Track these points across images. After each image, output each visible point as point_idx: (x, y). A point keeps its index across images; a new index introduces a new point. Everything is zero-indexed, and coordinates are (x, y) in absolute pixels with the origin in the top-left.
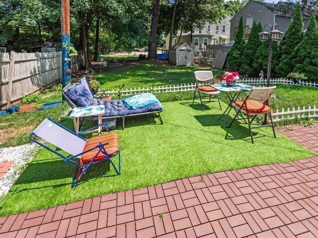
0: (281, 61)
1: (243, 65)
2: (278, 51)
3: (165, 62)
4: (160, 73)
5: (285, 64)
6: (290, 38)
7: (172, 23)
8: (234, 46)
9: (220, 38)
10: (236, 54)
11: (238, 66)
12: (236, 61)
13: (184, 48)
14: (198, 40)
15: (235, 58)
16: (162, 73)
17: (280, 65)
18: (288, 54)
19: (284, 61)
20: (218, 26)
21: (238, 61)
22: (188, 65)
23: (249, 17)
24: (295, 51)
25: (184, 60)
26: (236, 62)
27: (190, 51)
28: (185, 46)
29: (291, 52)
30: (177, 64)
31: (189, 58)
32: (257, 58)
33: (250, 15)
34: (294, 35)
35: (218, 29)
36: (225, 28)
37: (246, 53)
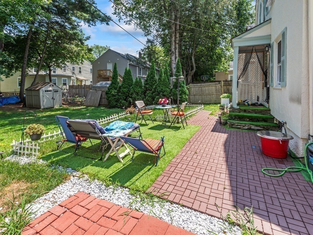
0: (147, 95)
1: (120, 100)
2: (143, 89)
3: (18, 106)
4: (30, 119)
5: (149, 97)
6: (150, 80)
7: (25, 59)
8: (111, 86)
9: (77, 79)
10: (114, 92)
11: (116, 101)
12: (114, 97)
13: (50, 89)
14: (66, 80)
15: (113, 95)
16: (32, 118)
17: (147, 98)
18: (150, 91)
19: (149, 95)
20: (74, 67)
21: (116, 97)
22: (56, 107)
23: (109, 62)
24: (154, 88)
25: (52, 102)
26: (115, 99)
27: (57, 91)
28: (51, 86)
29: (152, 89)
30: (42, 107)
31: (57, 99)
32: (131, 94)
33: (110, 61)
34: (153, 78)
35: (74, 70)
36: (81, 69)
37: (122, 91)
